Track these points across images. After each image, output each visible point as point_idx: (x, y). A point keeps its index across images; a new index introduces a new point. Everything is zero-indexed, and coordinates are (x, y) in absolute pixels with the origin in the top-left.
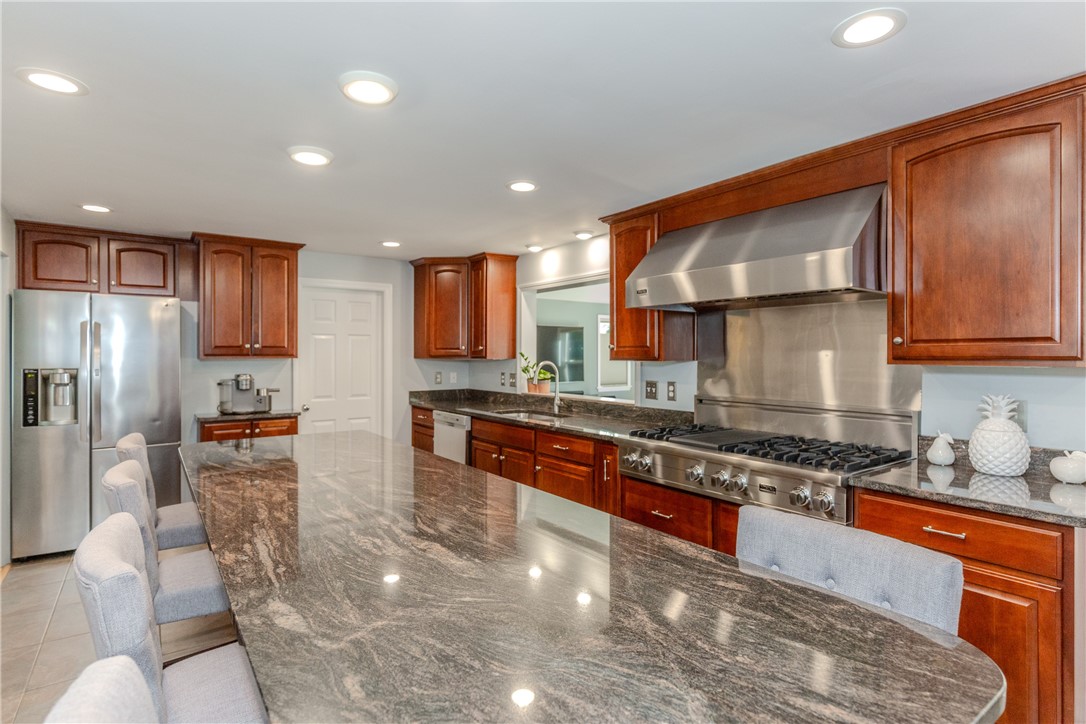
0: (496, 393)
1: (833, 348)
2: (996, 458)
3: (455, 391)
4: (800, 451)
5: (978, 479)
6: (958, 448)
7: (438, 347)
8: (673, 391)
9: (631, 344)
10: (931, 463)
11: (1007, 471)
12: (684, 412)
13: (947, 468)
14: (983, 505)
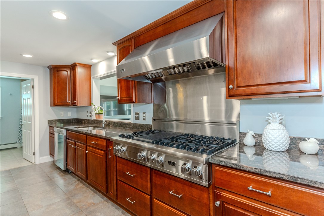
0: (84, 120)
1: (207, 95)
2: (276, 143)
3: (70, 119)
4: (203, 138)
5: (267, 153)
6: (256, 137)
7: (58, 101)
8: (145, 116)
9: (125, 97)
10: (245, 145)
11: (281, 149)
12: (149, 125)
13: (252, 147)
14: (281, 176)
